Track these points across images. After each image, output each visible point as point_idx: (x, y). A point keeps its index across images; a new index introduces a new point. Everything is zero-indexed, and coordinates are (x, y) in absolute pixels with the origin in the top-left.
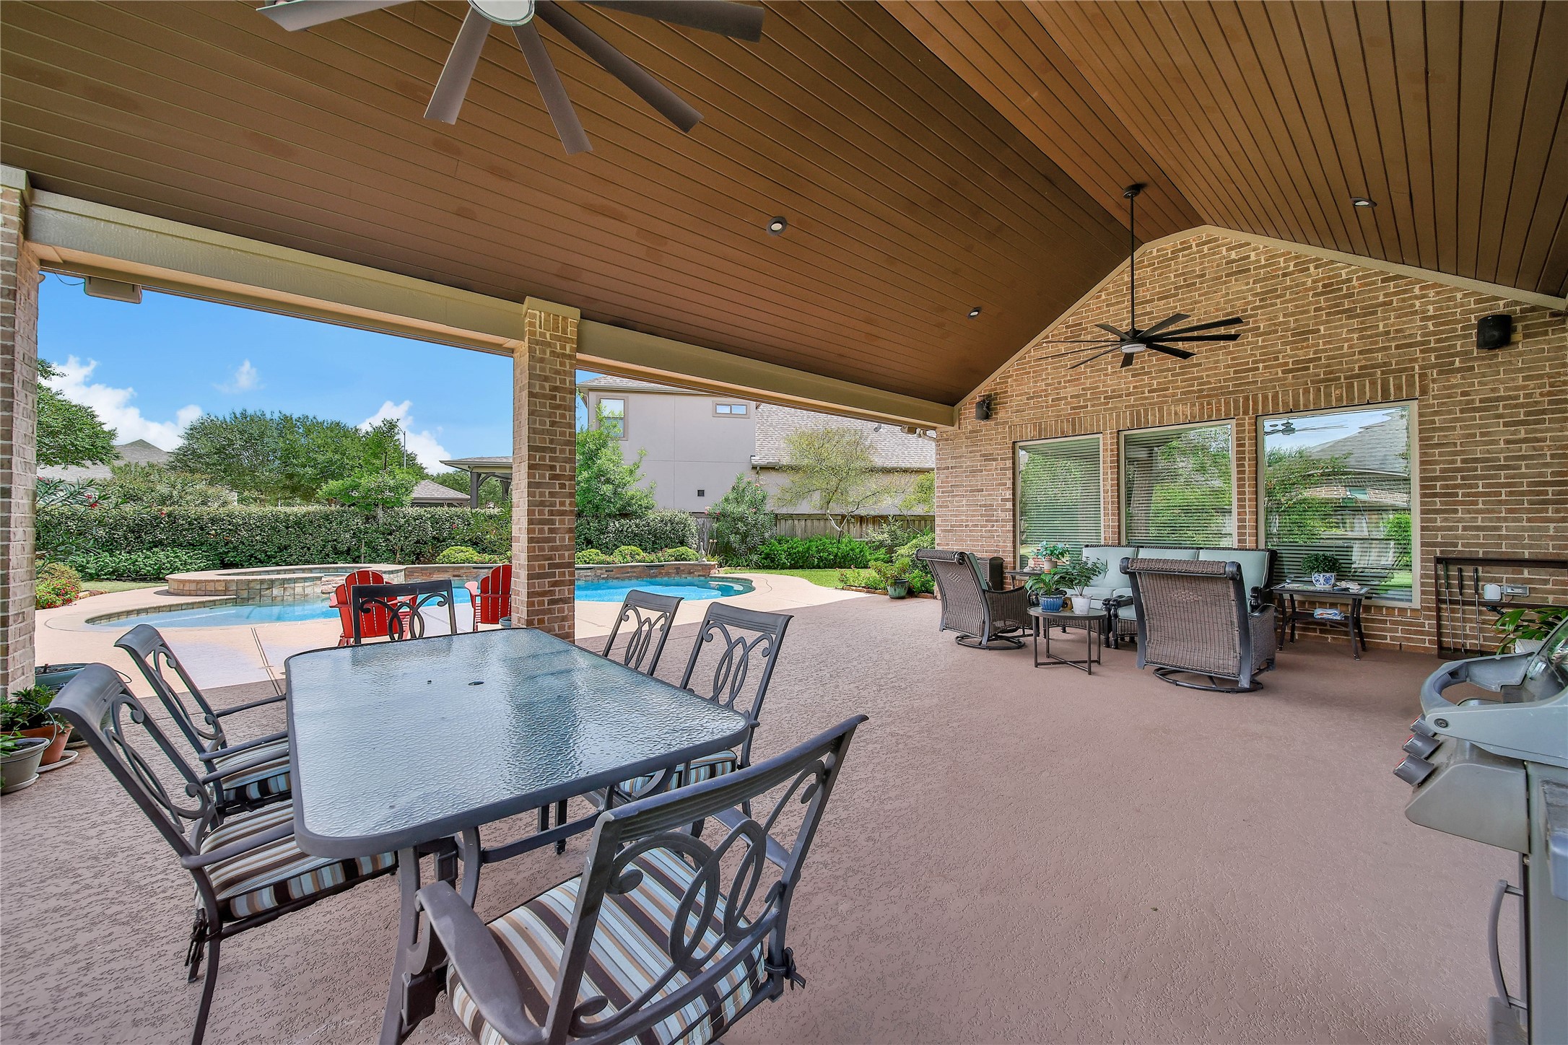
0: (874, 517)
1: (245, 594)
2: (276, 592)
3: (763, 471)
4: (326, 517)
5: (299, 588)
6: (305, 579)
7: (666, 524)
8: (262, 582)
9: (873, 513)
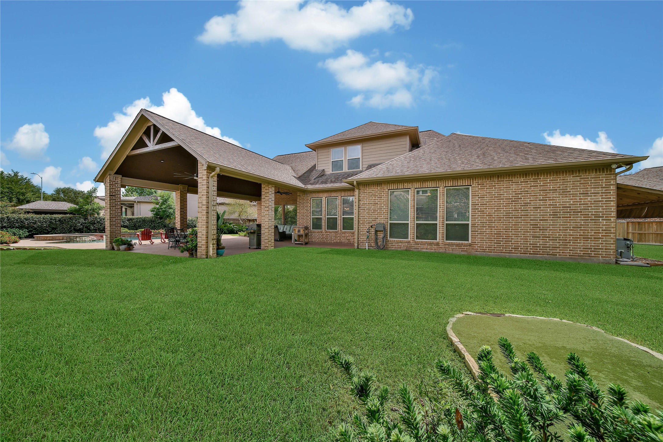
0: (253, 220)
1: (69, 240)
2: (78, 239)
3: (220, 205)
4: (70, 218)
5: (84, 238)
6: (85, 236)
7: (190, 221)
8: (74, 237)
9: (252, 219)
